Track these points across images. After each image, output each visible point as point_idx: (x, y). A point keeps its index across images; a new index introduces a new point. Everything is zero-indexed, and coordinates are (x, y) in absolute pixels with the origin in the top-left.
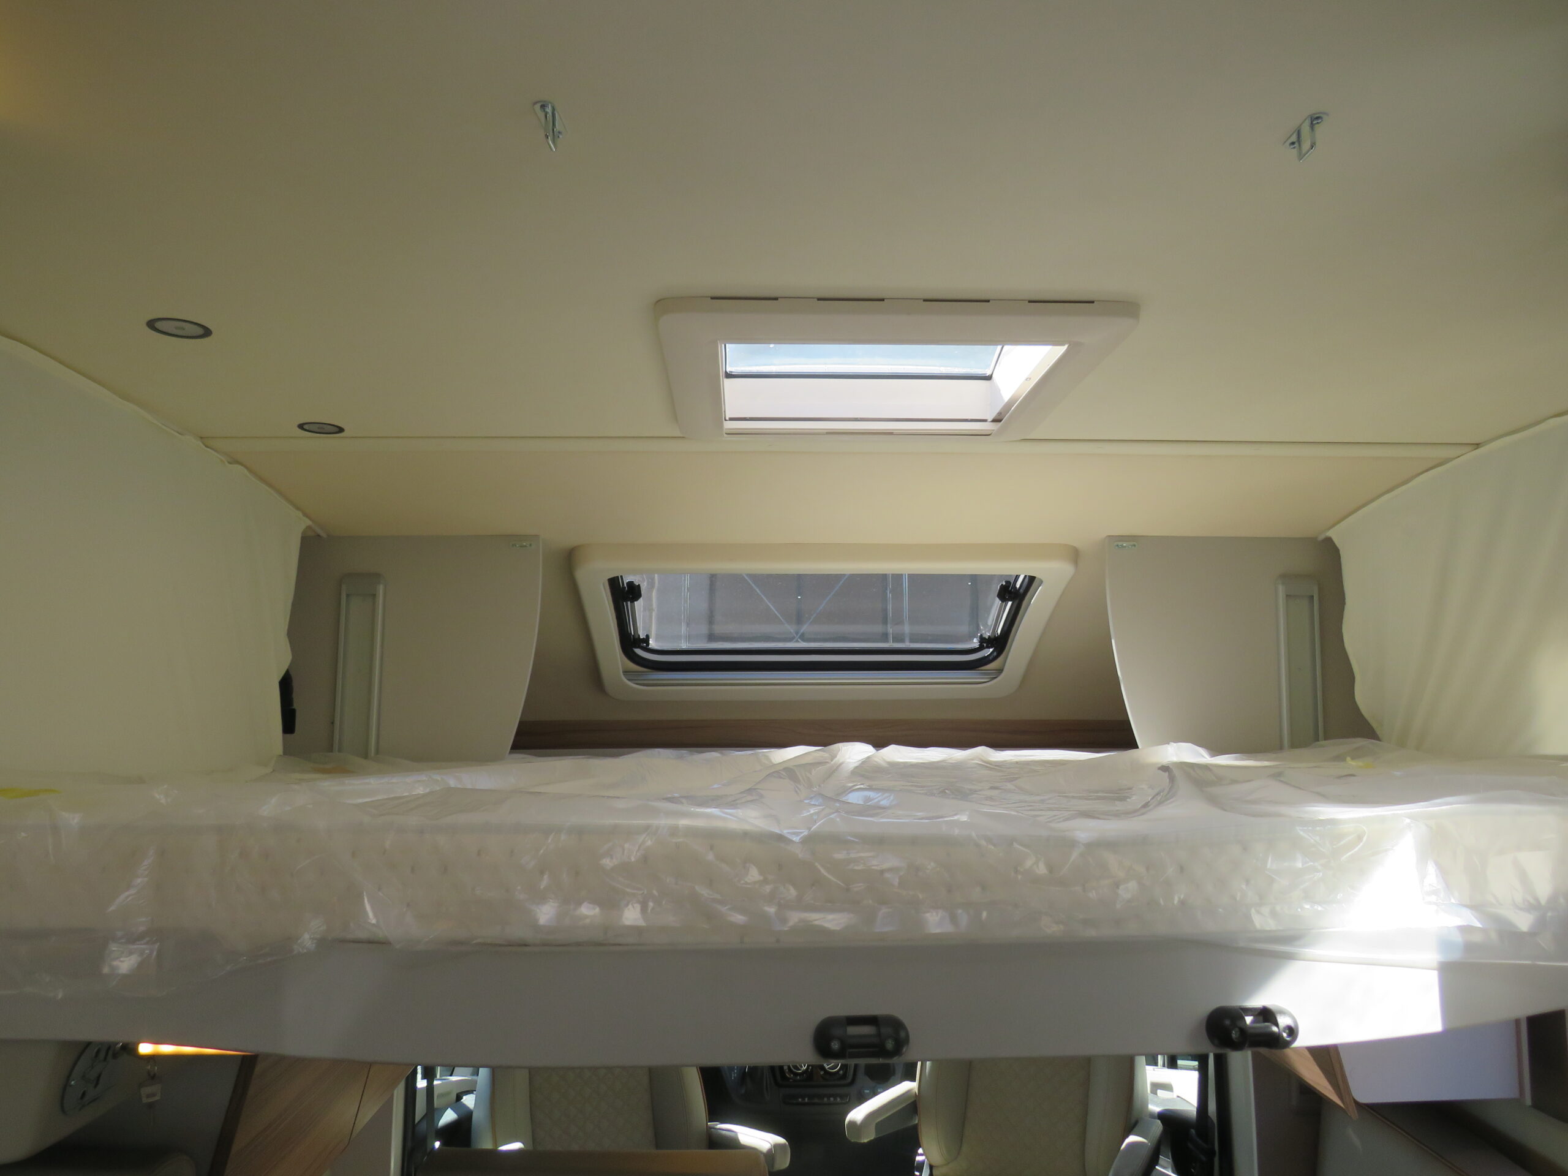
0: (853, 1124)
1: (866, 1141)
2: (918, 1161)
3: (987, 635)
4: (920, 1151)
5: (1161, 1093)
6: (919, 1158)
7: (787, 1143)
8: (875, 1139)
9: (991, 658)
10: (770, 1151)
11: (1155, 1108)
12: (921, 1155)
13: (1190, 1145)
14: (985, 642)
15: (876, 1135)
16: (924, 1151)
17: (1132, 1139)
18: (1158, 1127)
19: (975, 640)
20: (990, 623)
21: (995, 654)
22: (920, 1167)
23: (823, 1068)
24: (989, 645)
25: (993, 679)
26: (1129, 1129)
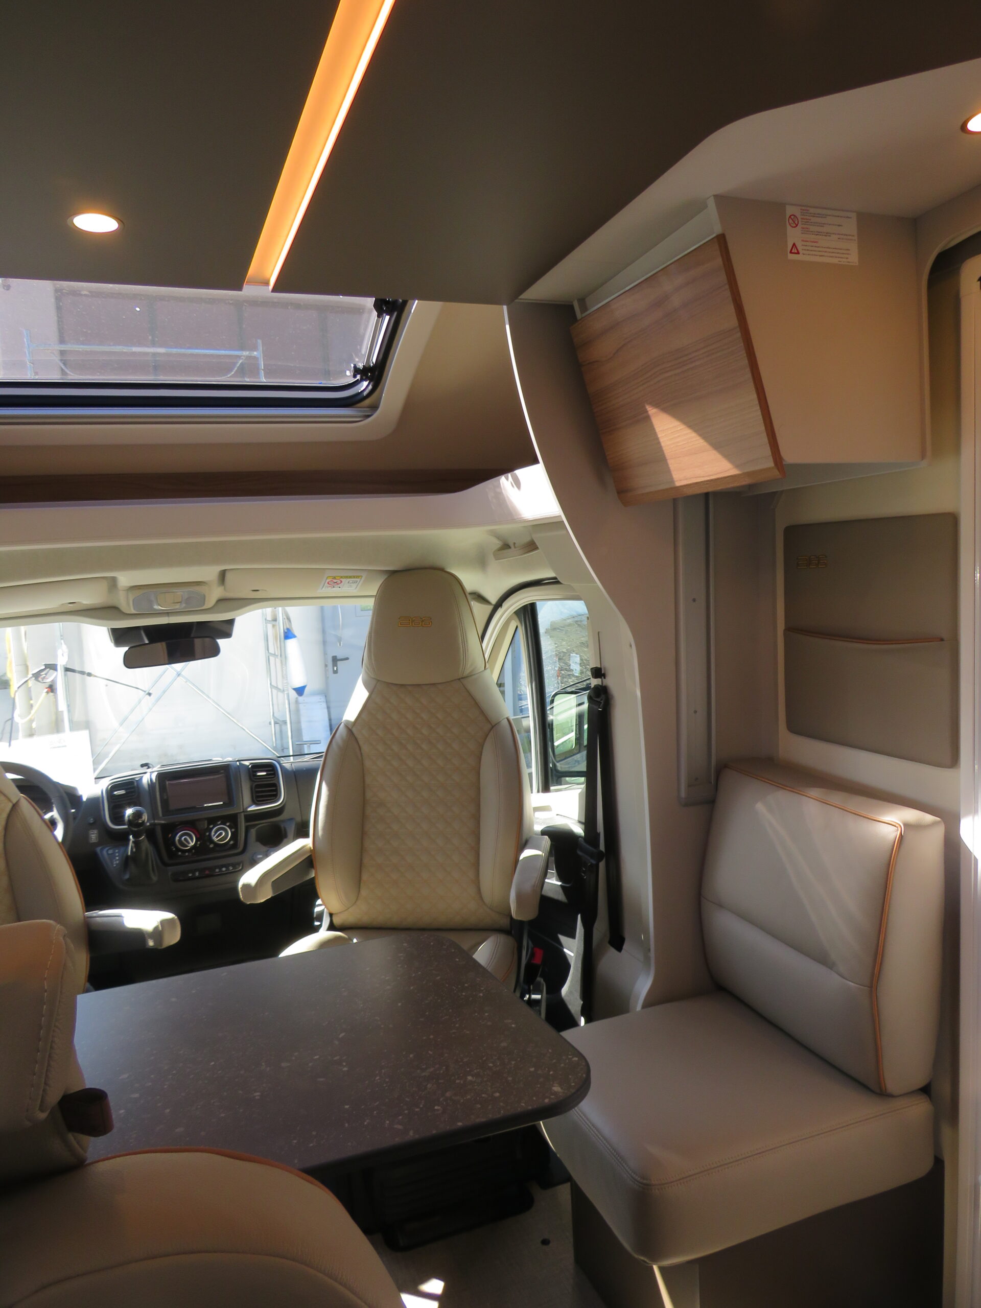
0: (246, 886)
1: (262, 901)
2: (318, 911)
3: (360, 366)
4: (319, 902)
6: (317, 909)
7: (176, 917)
8: (272, 897)
9: (365, 393)
10: (156, 928)
11: (538, 828)
12: (320, 905)
13: (579, 853)
14: (361, 374)
15: (274, 892)
16: (322, 901)
17: (527, 853)
18: (546, 841)
19: (349, 373)
20: (363, 352)
21: (370, 387)
22: (320, 917)
23: (212, 842)
24: (364, 377)
25: (369, 416)
26: (523, 844)
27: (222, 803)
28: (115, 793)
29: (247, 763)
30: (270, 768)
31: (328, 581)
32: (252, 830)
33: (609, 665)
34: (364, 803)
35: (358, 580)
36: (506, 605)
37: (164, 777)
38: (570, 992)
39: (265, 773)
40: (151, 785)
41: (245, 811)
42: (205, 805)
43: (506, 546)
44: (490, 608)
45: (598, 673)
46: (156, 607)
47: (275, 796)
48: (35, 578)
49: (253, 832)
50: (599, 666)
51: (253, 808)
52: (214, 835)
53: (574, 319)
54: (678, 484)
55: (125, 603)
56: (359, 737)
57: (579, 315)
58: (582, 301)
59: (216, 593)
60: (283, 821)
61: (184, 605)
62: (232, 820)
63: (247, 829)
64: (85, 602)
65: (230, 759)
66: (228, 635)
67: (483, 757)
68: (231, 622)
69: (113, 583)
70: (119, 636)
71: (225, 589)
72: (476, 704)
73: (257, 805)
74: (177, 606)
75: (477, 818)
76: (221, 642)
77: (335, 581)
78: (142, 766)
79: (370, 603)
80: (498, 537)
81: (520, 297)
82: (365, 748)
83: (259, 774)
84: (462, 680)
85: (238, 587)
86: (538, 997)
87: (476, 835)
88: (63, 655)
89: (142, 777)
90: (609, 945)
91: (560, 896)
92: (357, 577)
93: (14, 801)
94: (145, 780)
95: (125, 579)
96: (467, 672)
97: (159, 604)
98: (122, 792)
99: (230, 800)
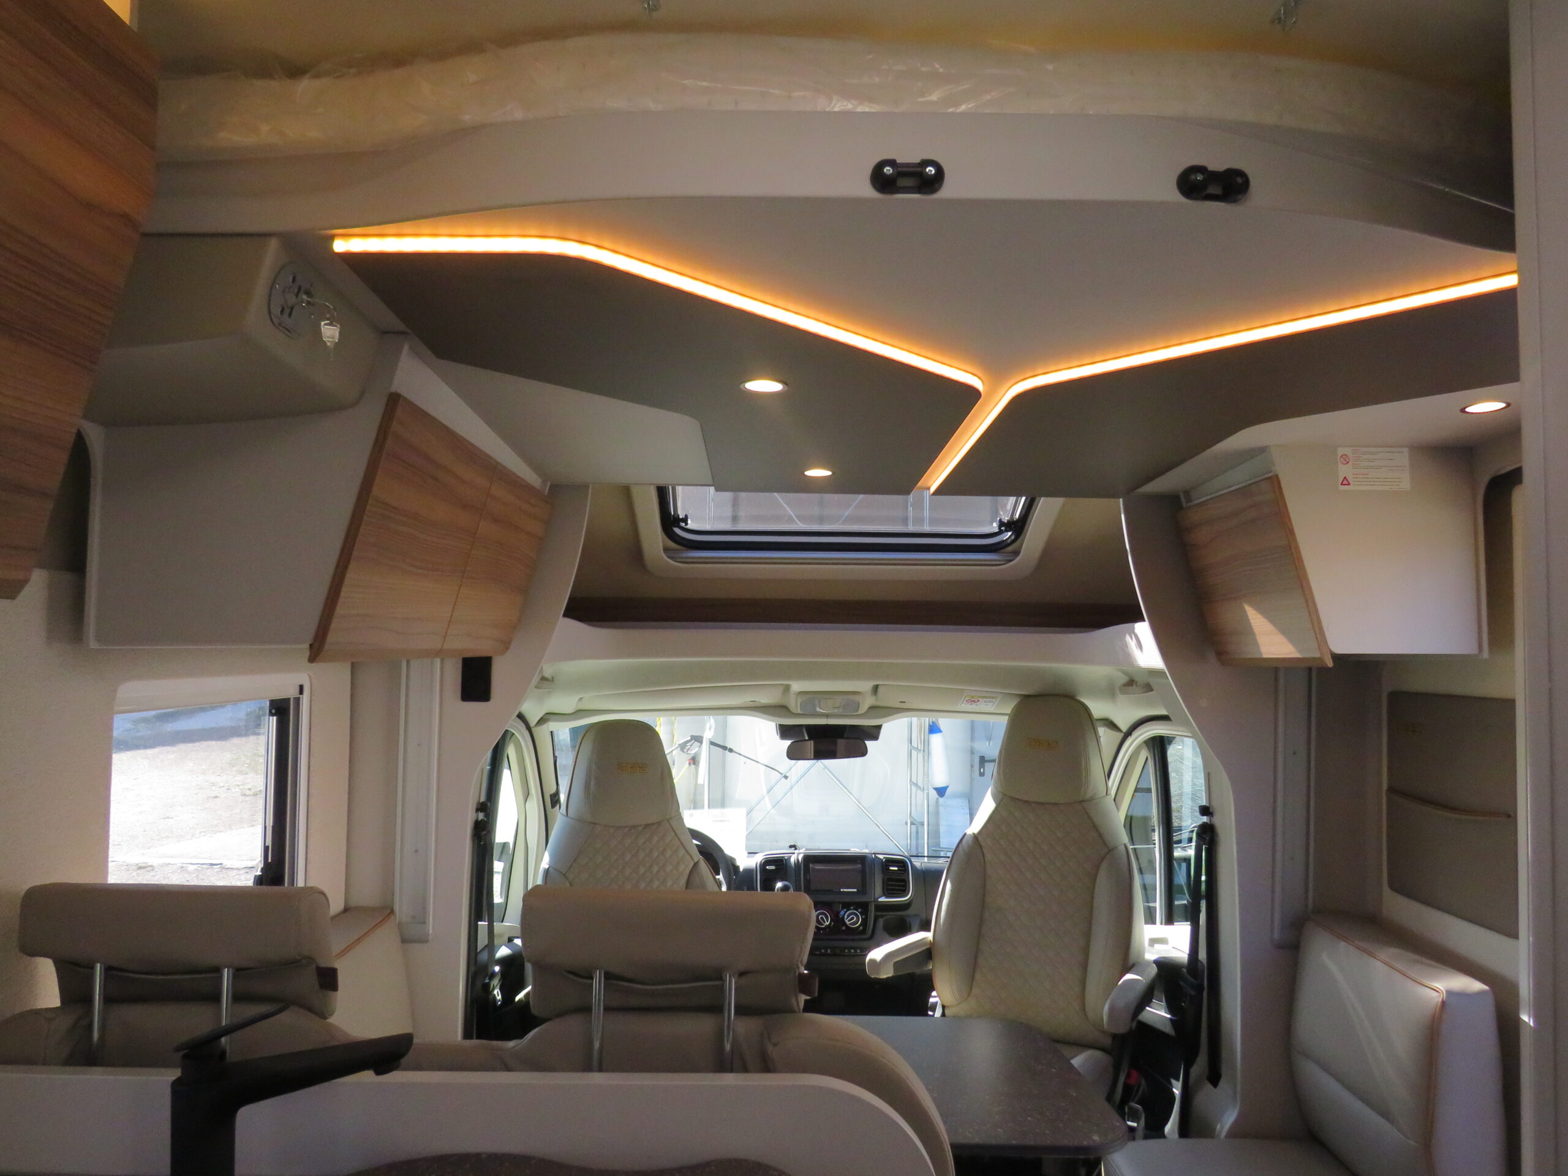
0: (873, 961)
1: (885, 977)
2: (932, 1003)
3: (1006, 519)
4: (934, 993)
5: (1157, 946)
6: (932, 1000)
8: (893, 977)
9: (1009, 541)
11: (1151, 956)
12: (935, 997)
13: (1181, 983)
14: (1006, 526)
15: (894, 973)
16: (937, 993)
17: (1129, 976)
18: (1154, 970)
19: (995, 525)
20: (1007, 511)
21: (1013, 537)
22: (933, 1008)
23: (845, 924)
24: (1008, 529)
25: (1010, 561)
26: (1127, 969)
27: (856, 890)
28: (767, 867)
29: (881, 857)
30: (902, 864)
31: (966, 699)
32: (880, 919)
33: (1216, 806)
34: (983, 905)
35: (994, 700)
36: (1135, 734)
37: (809, 859)
38: (1172, 1129)
39: (896, 869)
40: (797, 863)
41: (876, 900)
42: (842, 890)
43: (1131, 683)
44: (1121, 736)
45: (1205, 811)
46: (818, 710)
47: (904, 891)
48: (732, 681)
49: (881, 922)
50: (1208, 805)
51: (882, 899)
52: (847, 919)
53: (1180, 507)
55: (794, 705)
56: (982, 844)
57: (1184, 504)
58: (1187, 493)
59: (868, 701)
60: (908, 916)
61: (841, 710)
62: (863, 907)
63: (876, 918)
64: (762, 701)
65: (867, 851)
66: (875, 737)
67: (1098, 880)
68: (879, 727)
69: (787, 688)
70: (785, 731)
71: (876, 698)
72: (1095, 828)
73: (887, 897)
74: (836, 711)
75: (1088, 935)
76: (869, 744)
77: (973, 700)
78: (791, 847)
79: (1004, 720)
80: (1125, 673)
81: (1134, 492)
82: (989, 856)
83: (891, 868)
84: (1083, 803)
85: (887, 698)
86: (1135, 1125)
87: (1086, 951)
88: (710, 729)
89: (791, 856)
90: (1207, 1082)
91: (1168, 1029)
92: (993, 698)
93: (696, 861)
94: (793, 860)
95: (797, 686)
96: (1088, 796)
97: (820, 708)
98: (773, 867)
99: (863, 889)
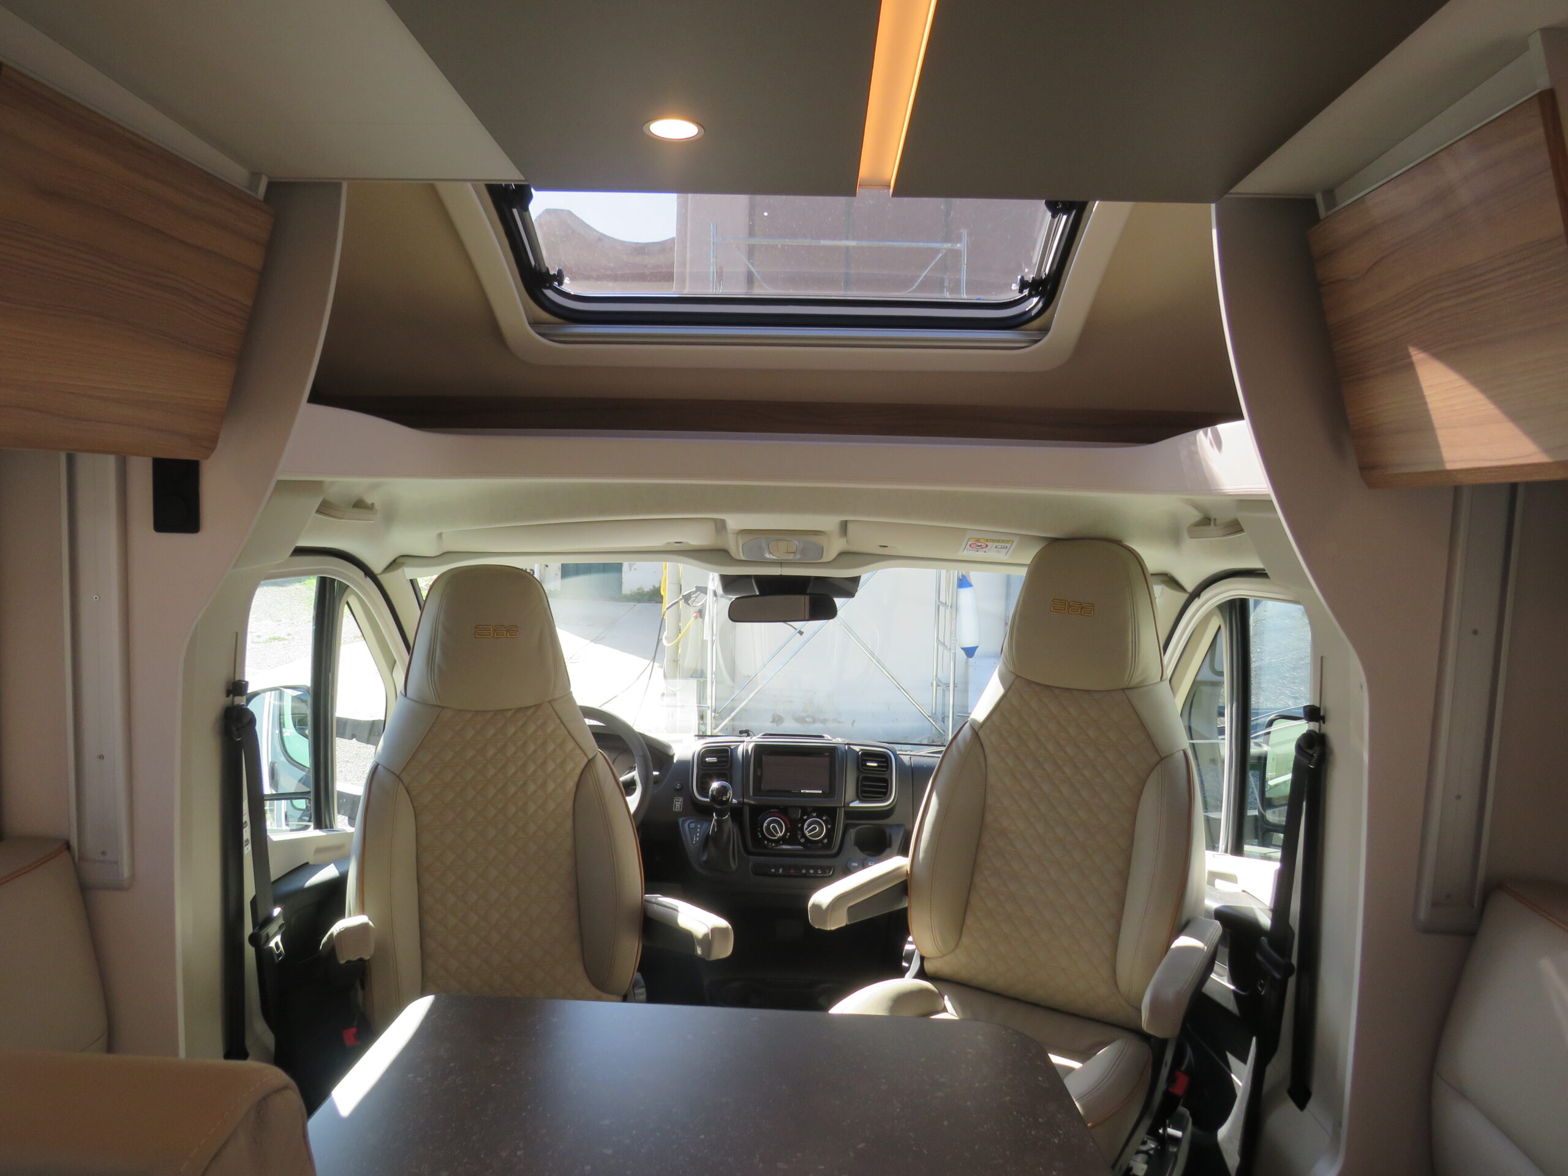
0: (817, 907)
1: (833, 928)
2: (908, 950)
3: (1030, 277)
4: (910, 939)
5: (1219, 884)
6: (908, 947)
7: (730, 927)
8: (847, 925)
9: (1034, 312)
10: (706, 936)
11: (1212, 904)
12: (911, 943)
13: (1259, 957)
14: (1030, 288)
15: (849, 920)
16: (914, 938)
17: (1183, 941)
18: (1216, 928)
19: (1015, 287)
20: (1034, 261)
21: (1040, 305)
22: (909, 957)
23: (804, 836)
24: (1033, 293)
25: (1036, 341)
26: (1181, 928)
27: (821, 792)
28: (707, 759)
29: (857, 748)
30: (883, 759)
31: (970, 543)
32: (851, 830)
33: (1331, 706)
34: (982, 827)
35: (1009, 545)
36: (1205, 595)
37: (762, 750)
38: (1229, 1137)
39: (876, 765)
40: (746, 756)
41: (846, 806)
42: (802, 791)
43: (1206, 521)
44: (1185, 596)
45: (1313, 713)
46: (767, 556)
47: (884, 794)
48: (637, 514)
49: (852, 833)
50: (1318, 705)
51: (856, 804)
52: (806, 829)
53: (1315, 219)
54: (1449, 466)
55: (736, 549)
56: (985, 743)
57: (1322, 213)
58: (1330, 194)
59: (835, 547)
60: (891, 826)
61: (798, 556)
62: (830, 814)
63: (846, 828)
65: (839, 740)
66: (850, 594)
67: (1143, 797)
68: (856, 580)
69: (721, 526)
70: (729, 583)
71: (847, 541)
72: (1142, 726)
73: (862, 801)
74: (791, 557)
75: (1124, 875)
76: (838, 601)
77: (979, 544)
78: (741, 732)
79: (1023, 572)
80: (1196, 506)
81: (1232, 191)
82: (992, 759)
83: (868, 764)
84: (1126, 691)
85: (863, 540)
86: (1179, 1134)
87: (1121, 898)
88: (713, 580)
89: (739, 745)
90: (1287, 1096)
91: (1231, 1005)
92: (1008, 542)
93: (590, 757)
94: (740, 750)
95: (735, 521)
96: (1135, 682)
97: (770, 553)
98: (714, 760)
99: (831, 791)
